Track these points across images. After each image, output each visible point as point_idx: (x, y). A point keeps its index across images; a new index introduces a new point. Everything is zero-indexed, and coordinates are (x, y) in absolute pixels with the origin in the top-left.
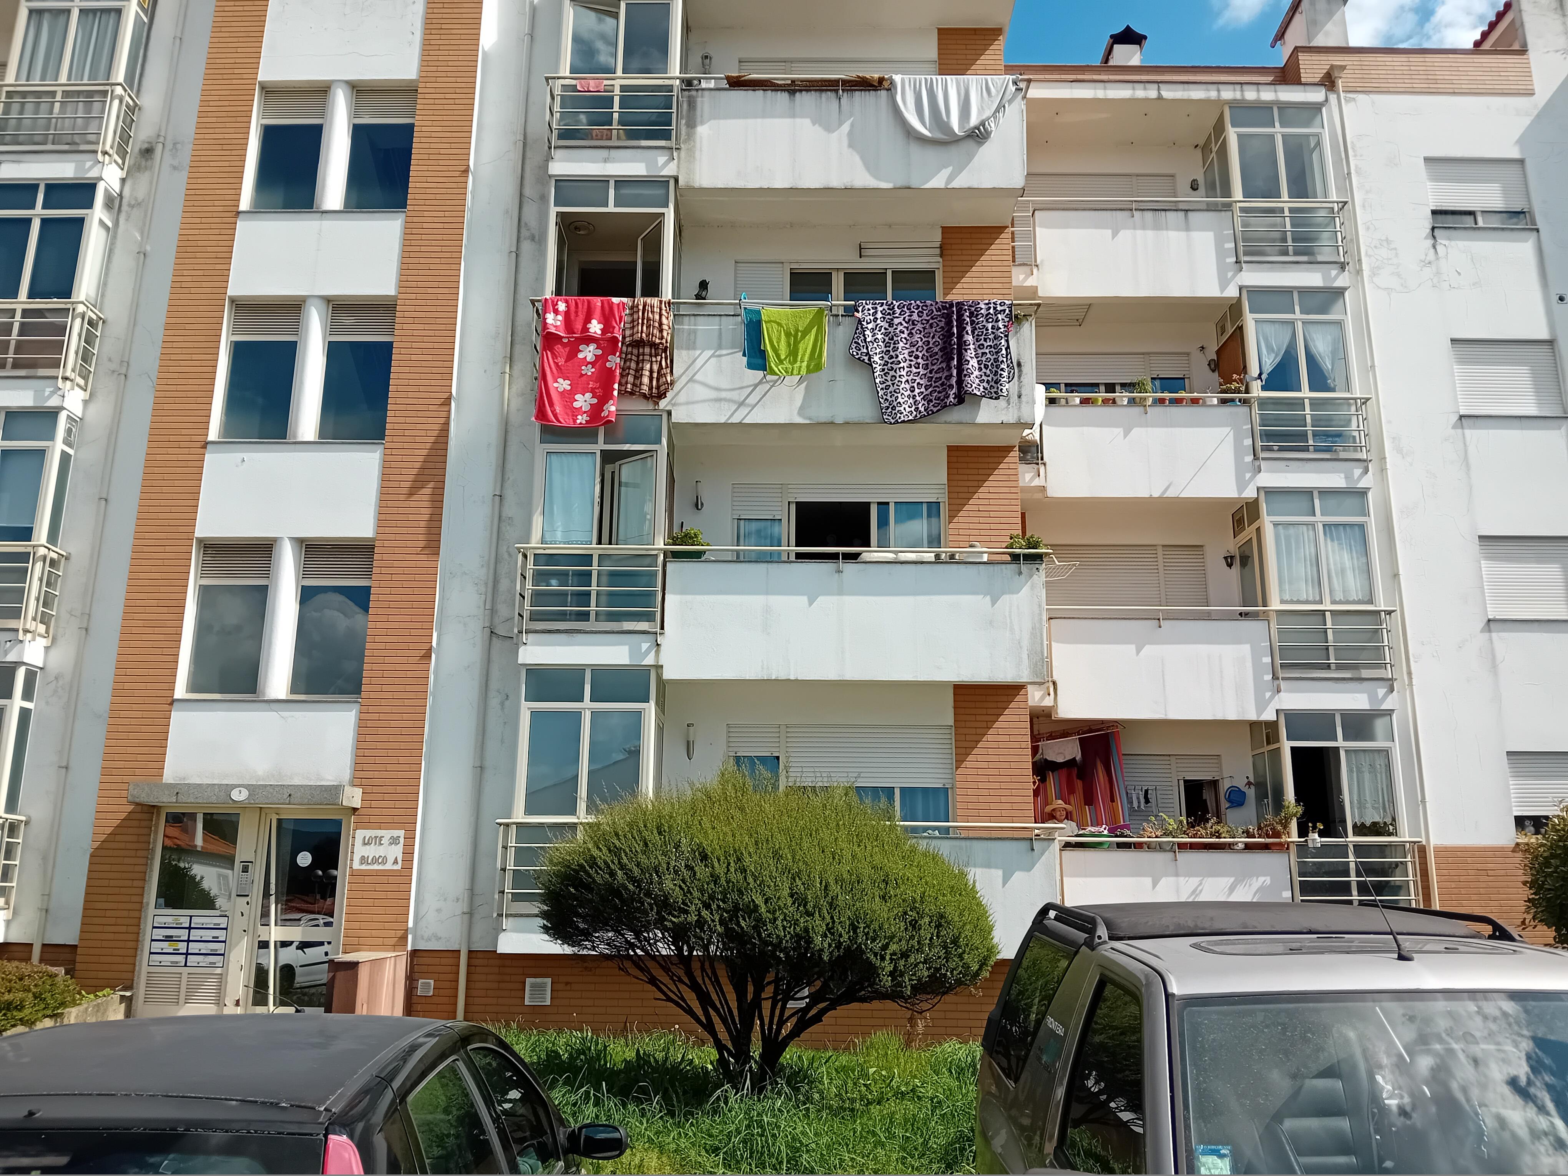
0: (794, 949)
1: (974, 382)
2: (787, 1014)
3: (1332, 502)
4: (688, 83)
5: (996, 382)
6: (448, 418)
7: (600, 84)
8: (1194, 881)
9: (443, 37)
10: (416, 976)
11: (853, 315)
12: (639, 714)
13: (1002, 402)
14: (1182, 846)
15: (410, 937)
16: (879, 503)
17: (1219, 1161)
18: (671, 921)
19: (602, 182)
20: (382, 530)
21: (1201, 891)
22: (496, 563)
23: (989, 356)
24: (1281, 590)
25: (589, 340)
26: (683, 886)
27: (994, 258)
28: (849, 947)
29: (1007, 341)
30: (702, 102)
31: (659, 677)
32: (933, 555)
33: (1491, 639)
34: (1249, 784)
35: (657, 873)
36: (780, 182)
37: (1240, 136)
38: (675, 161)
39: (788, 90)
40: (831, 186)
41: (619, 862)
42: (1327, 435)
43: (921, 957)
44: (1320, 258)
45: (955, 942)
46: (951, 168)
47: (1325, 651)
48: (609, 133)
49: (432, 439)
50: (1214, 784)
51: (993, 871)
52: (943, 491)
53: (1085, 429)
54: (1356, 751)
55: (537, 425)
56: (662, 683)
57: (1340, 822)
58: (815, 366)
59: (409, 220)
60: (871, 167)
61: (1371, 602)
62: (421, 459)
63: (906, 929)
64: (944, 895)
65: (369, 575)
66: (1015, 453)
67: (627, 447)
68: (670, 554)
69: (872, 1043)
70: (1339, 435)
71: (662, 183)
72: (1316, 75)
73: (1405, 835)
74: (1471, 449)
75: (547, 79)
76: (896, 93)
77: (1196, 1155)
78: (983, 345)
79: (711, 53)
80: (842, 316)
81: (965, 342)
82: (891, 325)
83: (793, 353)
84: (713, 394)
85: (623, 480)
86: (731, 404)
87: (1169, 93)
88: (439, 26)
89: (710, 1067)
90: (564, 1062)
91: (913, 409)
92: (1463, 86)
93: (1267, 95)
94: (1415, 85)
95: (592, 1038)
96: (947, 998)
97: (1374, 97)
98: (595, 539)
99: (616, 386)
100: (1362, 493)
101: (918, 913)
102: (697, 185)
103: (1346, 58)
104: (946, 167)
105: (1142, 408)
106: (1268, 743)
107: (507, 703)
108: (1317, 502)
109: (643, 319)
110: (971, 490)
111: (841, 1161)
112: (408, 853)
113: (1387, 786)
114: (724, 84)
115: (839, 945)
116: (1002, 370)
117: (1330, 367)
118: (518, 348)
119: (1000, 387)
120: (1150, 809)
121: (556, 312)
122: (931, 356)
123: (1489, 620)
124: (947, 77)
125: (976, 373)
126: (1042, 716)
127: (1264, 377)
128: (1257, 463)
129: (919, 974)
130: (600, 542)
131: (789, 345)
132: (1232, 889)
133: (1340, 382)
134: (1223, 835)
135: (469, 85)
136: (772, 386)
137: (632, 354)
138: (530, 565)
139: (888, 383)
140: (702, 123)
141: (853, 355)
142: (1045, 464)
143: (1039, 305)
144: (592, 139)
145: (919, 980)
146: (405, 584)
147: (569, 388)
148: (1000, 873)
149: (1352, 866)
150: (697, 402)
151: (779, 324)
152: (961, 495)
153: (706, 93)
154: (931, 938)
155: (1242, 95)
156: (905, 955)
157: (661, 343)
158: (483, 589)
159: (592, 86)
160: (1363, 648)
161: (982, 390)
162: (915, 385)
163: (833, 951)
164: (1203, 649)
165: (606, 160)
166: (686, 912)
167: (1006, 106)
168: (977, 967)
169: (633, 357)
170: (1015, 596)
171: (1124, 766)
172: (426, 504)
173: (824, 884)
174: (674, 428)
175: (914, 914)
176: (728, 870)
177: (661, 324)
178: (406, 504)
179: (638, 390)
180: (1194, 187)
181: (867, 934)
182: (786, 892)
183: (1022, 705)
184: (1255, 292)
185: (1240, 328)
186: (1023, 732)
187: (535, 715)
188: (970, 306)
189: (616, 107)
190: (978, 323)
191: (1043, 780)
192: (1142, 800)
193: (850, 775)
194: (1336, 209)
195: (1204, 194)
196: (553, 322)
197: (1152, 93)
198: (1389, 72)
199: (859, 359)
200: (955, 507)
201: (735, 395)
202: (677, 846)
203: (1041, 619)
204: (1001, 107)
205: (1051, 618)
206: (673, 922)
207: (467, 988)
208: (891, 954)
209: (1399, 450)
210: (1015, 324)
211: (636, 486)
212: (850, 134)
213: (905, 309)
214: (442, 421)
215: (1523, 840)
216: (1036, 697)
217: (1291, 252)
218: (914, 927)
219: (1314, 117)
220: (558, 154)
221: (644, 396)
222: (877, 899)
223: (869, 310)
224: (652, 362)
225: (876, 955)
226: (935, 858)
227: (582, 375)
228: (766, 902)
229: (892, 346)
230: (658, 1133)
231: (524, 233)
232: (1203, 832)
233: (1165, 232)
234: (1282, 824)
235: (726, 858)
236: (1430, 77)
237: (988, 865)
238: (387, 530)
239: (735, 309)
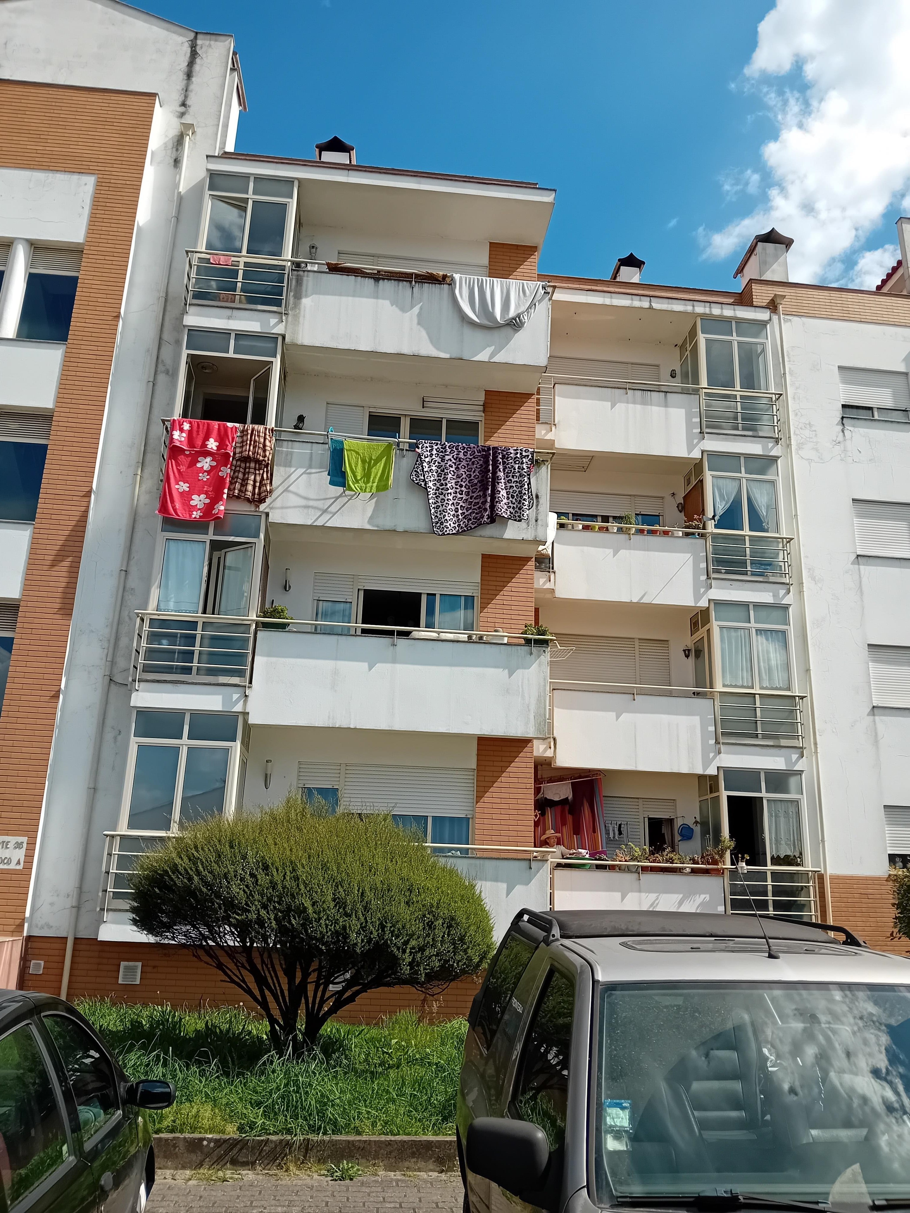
0: (334, 943)
1: (503, 507)
2: (327, 995)
3: (763, 613)
4: (298, 265)
5: (520, 509)
6: (88, 507)
7: (229, 259)
8: (653, 896)
9: (106, 212)
10: (29, 957)
11: (415, 451)
12: (227, 750)
13: (523, 524)
14: (644, 869)
15: (26, 925)
16: (428, 594)
17: (621, 1112)
18: (235, 918)
19: (226, 334)
20: (26, 593)
21: (657, 904)
22: (118, 625)
23: (515, 488)
24: (724, 676)
25: (207, 453)
26: (247, 890)
27: (523, 416)
28: (377, 942)
29: (529, 479)
30: (307, 281)
31: (245, 721)
32: (466, 636)
33: (874, 721)
34: (696, 822)
35: (226, 878)
36: (364, 346)
37: (707, 340)
38: (284, 323)
39: (373, 278)
40: (402, 353)
41: (197, 870)
42: (761, 564)
43: (434, 951)
44: (761, 434)
45: (462, 939)
46: (493, 347)
47: (754, 724)
48: (233, 297)
49: (73, 523)
50: (671, 821)
51: (499, 884)
52: (477, 588)
53: (585, 548)
54: (775, 801)
55: (160, 517)
56: (248, 727)
57: (762, 854)
58: (383, 486)
59: (69, 350)
60: (434, 341)
61: (789, 689)
62: (63, 538)
63: (424, 929)
64: (456, 902)
65: (13, 629)
66: (532, 563)
67: (231, 539)
68: (261, 625)
69: (396, 1019)
70: (770, 564)
71: (273, 339)
72: (764, 301)
73: (809, 866)
74: (864, 580)
75: (187, 252)
76: (455, 287)
77: (604, 1107)
78: (511, 480)
79: (317, 244)
80: (406, 450)
81: (498, 477)
82: (443, 460)
83: (367, 476)
84: (303, 502)
85: (227, 564)
86: (316, 511)
87: (657, 305)
88: (104, 204)
89: (265, 1037)
90: (145, 1031)
91: (456, 525)
92: (868, 317)
93: (728, 312)
94: (834, 314)
95: (170, 1012)
96: (453, 984)
97: (804, 319)
98: (201, 609)
99: (226, 491)
100: (785, 608)
101: (434, 916)
102: (299, 342)
103: (786, 290)
104: (489, 346)
105: (627, 536)
106: (711, 792)
107: (119, 738)
108: (752, 613)
109: (251, 441)
110: (498, 588)
111: (360, 1113)
112: (29, 857)
113: (797, 828)
114: (325, 268)
115: (370, 941)
116: (524, 500)
117: (765, 514)
118: (149, 456)
119: (523, 513)
120: (622, 839)
121: (182, 430)
122: (472, 486)
123: (874, 707)
124: (495, 279)
125: (505, 501)
126: (544, 764)
127: (717, 518)
128: (709, 581)
129: (432, 964)
130: (204, 612)
131: (364, 469)
132: (681, 903)
133: (772, 525)
134: (675, 861)
135: (125, 251)
136: (349, 500)
137: (240, 467)
138: (146, 627)
139: (438, 504)
140: (306, 296)
141: (413, 481)
142: (554, 573)
143: (553, 454)
144: (220, 301)
145: (432, 969)
146: (43, 637)
147: (188, 489)
148: (504, 886)
149: (770, 888)
150: (290, 507)
151: (357, 453)
152: (490, 592)
153: (311, 274)
154: (443, 936)
155: (710, 311)
156: (422, 949)
157: (263, 460)
158: (106, 645)
159: (222, 260)
160: (782, 723)
161: (509, 514)
162: (459, 507)
163: (364, 945)
164: (665, 718)
165: (229, 318)
166: (249, 911)
167: (537, 304)
168: (478, 960)
169: (241, 470)
170: (527, 671)
171: (604, 805)
172: (65, 574)
173: (361, 890)
174: (270, 526)
175: (431, 917)
176: (285, 878)
177: (264, 446)
178: (48, 573)
179: (243, 495)
180: (673, 375)
181: (392, 932)
182: (329, 898)
183: (529, 755)
184: (713, 455)
185: (701, 481)
186: (528, 775)
187: (141, 748)
188: (503, 450)
189: (240, 278)
190: (508, 464)
191: (543, 814)
192: (617, 832)
193: (390, 805)
194: (774, 399)
195: (680, 381)
196: (178, 438)
197: (645, 304)
198: (816, 303)
199: (417, 483)
200: (486, 601)
201: (319, 504)
202: (244, 857)
203: (545, 689)
204: (533, 305)
205: (554, 689)
206: (237, 919)
207: (72, 969)
208: (411, 949)
209: (813, 578)
210: (536, 466)
211: (237, 569)
212: (419, 315)
213: (454, 449)
214: (83, 509)
215: (893, 872)
216: (540, 749)
217: (740, 428)
218: (430, 927)
219: (762, 330)
220: (192, 310)
221: (248, 500)
222: (402, 904)
223: (427, 447)
224: (256, 474)
225: (398, 949)
226: (452, 872)
227: (199, 480)
228: (313, 905)
229: (443, 476)
230: (214, 1089)
231: (161, 368)
232: (660, 858)
233: (650, 407)
234: (719, 854)
235: (284, 869)
236: (844, 309)
237: (496, 880)
238: (31, 593)
239: (324, 439)
